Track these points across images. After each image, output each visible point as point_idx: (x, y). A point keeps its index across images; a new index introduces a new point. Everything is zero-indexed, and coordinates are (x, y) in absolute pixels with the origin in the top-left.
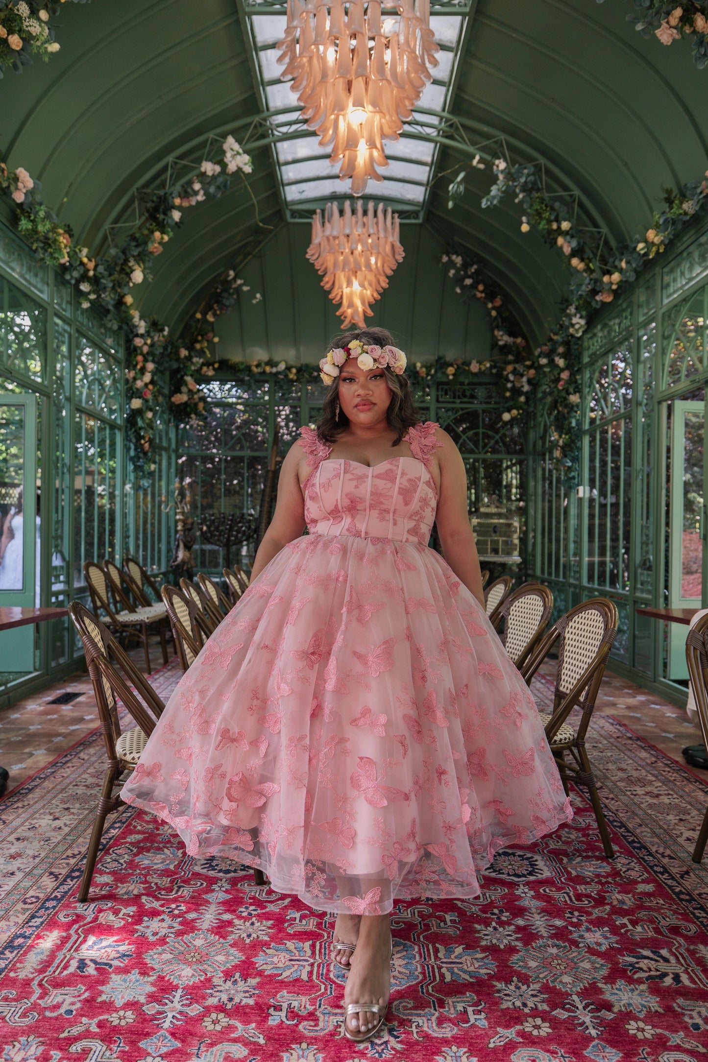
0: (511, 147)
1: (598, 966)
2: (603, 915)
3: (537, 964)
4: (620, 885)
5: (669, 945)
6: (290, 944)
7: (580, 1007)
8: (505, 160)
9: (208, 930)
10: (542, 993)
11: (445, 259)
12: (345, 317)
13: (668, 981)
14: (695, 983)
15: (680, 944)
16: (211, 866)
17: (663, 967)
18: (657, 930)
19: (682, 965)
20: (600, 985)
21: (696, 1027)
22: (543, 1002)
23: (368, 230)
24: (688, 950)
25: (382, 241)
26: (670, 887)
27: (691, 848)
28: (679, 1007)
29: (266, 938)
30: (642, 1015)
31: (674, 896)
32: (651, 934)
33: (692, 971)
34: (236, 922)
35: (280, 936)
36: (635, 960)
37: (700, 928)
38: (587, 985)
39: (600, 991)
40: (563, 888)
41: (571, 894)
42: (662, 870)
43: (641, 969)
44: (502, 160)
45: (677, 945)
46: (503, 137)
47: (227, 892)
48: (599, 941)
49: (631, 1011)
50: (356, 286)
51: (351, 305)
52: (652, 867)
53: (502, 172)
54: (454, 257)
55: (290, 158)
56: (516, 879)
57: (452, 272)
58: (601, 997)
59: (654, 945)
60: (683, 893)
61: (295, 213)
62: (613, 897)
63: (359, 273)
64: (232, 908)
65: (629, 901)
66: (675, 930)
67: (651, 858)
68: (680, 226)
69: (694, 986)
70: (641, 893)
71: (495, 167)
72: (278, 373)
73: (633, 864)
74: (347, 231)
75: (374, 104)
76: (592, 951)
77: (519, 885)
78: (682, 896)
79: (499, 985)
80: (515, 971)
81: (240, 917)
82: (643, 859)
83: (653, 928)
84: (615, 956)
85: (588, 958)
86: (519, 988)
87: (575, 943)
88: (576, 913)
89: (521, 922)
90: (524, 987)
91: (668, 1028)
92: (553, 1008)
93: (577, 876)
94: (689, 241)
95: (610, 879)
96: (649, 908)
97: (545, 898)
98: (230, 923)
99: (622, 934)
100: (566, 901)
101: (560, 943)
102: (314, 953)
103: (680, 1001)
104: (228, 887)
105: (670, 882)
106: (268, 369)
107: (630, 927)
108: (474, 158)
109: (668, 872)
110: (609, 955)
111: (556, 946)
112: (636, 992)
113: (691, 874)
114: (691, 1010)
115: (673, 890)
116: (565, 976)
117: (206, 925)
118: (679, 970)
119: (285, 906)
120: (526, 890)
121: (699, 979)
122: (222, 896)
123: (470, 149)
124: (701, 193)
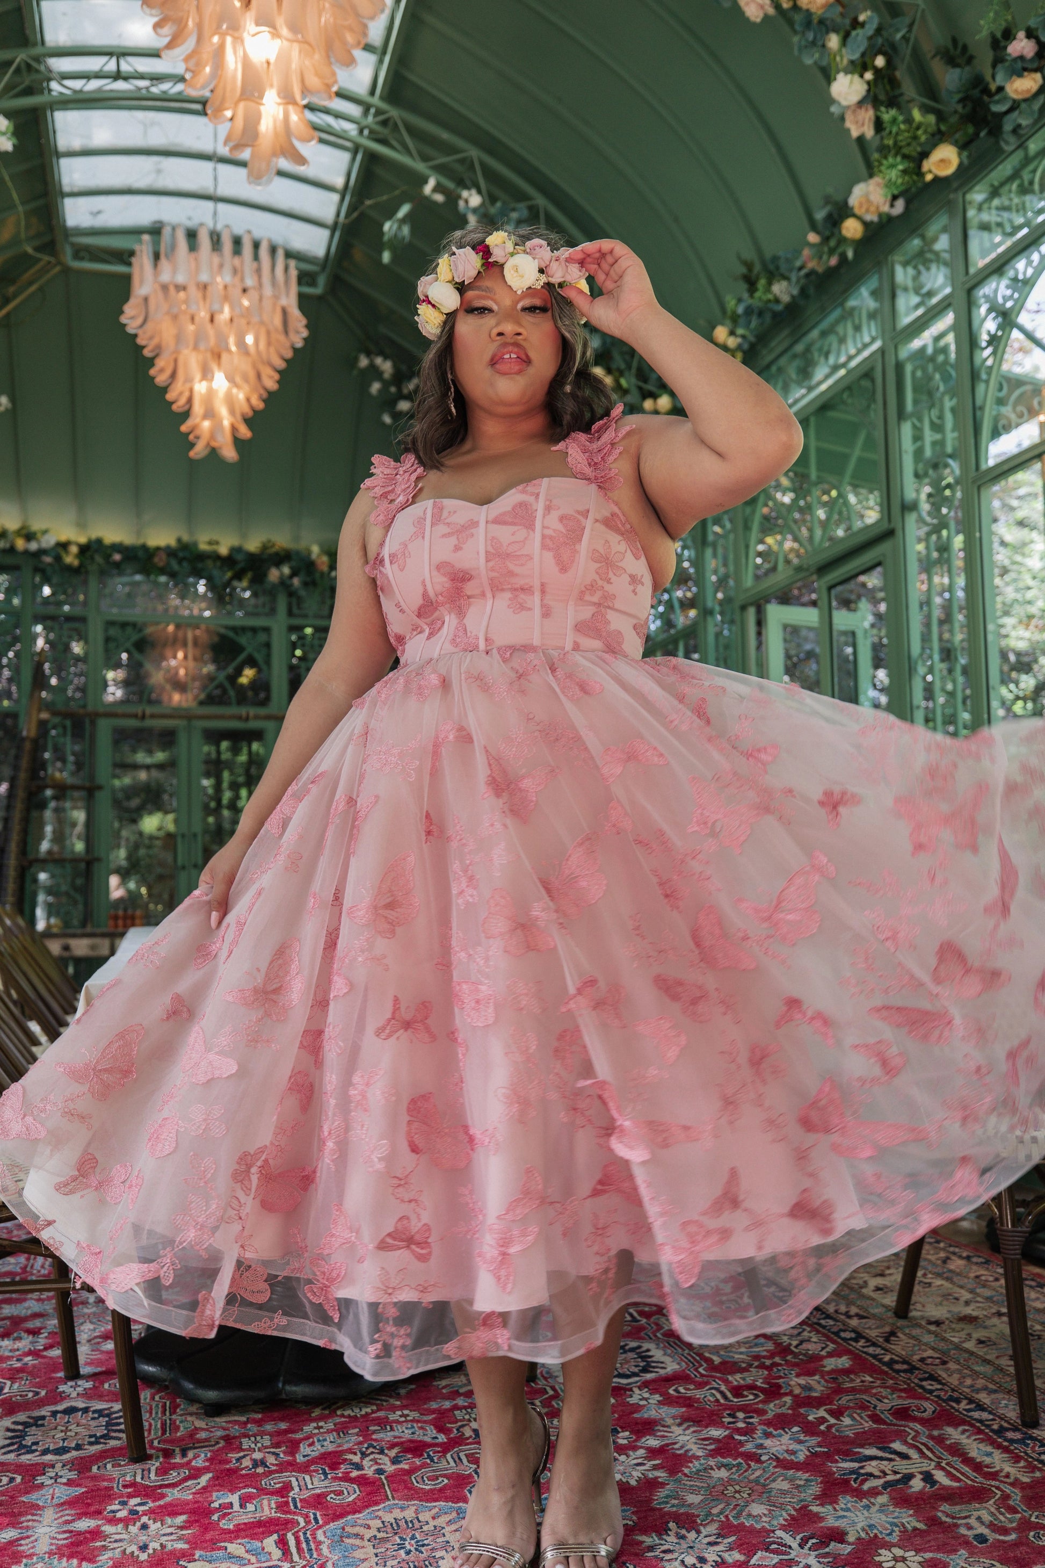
0: (489, 173)
1: (802, 1483)
2: (784, 1410)
3: (700, 1498)
4: (796, 1365)
5: (901, 1435)
6: (233, 1548)
7: (795, 1545)
8: (479, 192)
9: (51, 1554)
10: (724, 1537)
11: (364, 362)
12: (197, 437)
13: (917, 1484)
14: (958, 1480)
15: (916, 1431)
16: (21, 1446)
17: (903, 1467)
18: (875, 1418)
19: (931, 1459)
20: (815, 1509)
21: (982, 1539)
22: (731, 1549)
23: (242, 279)
24: (931, 1437)
25: (267, 304)
26: (875, 1356)
27: (890, 1300)
28: (948, 1515)
29: (181, 1545)
30: (895, 1538)
31: (885, 1368)
32: (868, 1425)
33: (948, 1464)
34: (108, 1529)
35: (208, 1536)
36: (856, 1465)
37: (939, 1405)
38: (793, 1512)
39: (818, 1518)
40: (707, 1383)
41: (723, 1388)
42: (853, 1335)
43: (871, 1475)
44: (474, 192)
45: (913, 1433)
46: (474, 153)
47: (70, 1483)
48: (791, 1448)
49: (876, 1536)
50: (220, 382)
51: (210, 413)
52: (837, 1334)
53: (475, 211)
54: (379, 361)
55: (77, 144)
56: (624, 1381)
57: (376, 387)
58: (822, 1524)
59: (880, 1439)
60: (897, 1362)
61: (81, 252)
62: (792, 1383)
63: (225, 356)
64: (92, 1509)
65: (818, 1385)
66: (902, 1413)
67: (831, 1322)
68: (768, 318)
69: (956, 1484)
70: (833, 1371)
71: (461, 204)
72: (42, 552)
73: (806, 1334)
74: (204, 277)
75: (294, 28)
76: (784, 1464)
77: (631, 1390)
78: (897, 1367)
79: (648, 1540)
80: (669, 1513)
81: (113, 1521)
82: (819, 1324)
83: (869, 1416)
84: (823, 1464)
85: (782, 1475)
86: (683, 1537)
87: (756, 1458)
88: (741, 1415)
89: (653, 1442)
90: (692, 1535)
91: (938, 1549)
92: (750, 1553)
93: (724, 1363)
94: (780, 349)
95: (777, 1360)
96: (853, 1390)
97: (681, 1401)
98: (96, 1534)
99: (823, 1432)
100: (717, 1401)
101: (729, 1460)
102: (286, 1553)
103: (945, 1507)
104: (73, 1475)
105: (871, 1350)
106: (20, 544)
107: (832, 1421)
108: (426, 182)
109: (864, 1337)
110: (812, 1465)
111: (724, 1466)
112: (874, 1509)
113: (900, 1335)
114: (966, 1517)
115: (880, 1360)
116: (754, 1505)
117: (43, 1546)
118: (929, 1466)
119: (204, 1488)
120: (646, 1395)
121: (963, 1474)
122: (63, 1493)
123: (420, 167)
124: (801, 268)
